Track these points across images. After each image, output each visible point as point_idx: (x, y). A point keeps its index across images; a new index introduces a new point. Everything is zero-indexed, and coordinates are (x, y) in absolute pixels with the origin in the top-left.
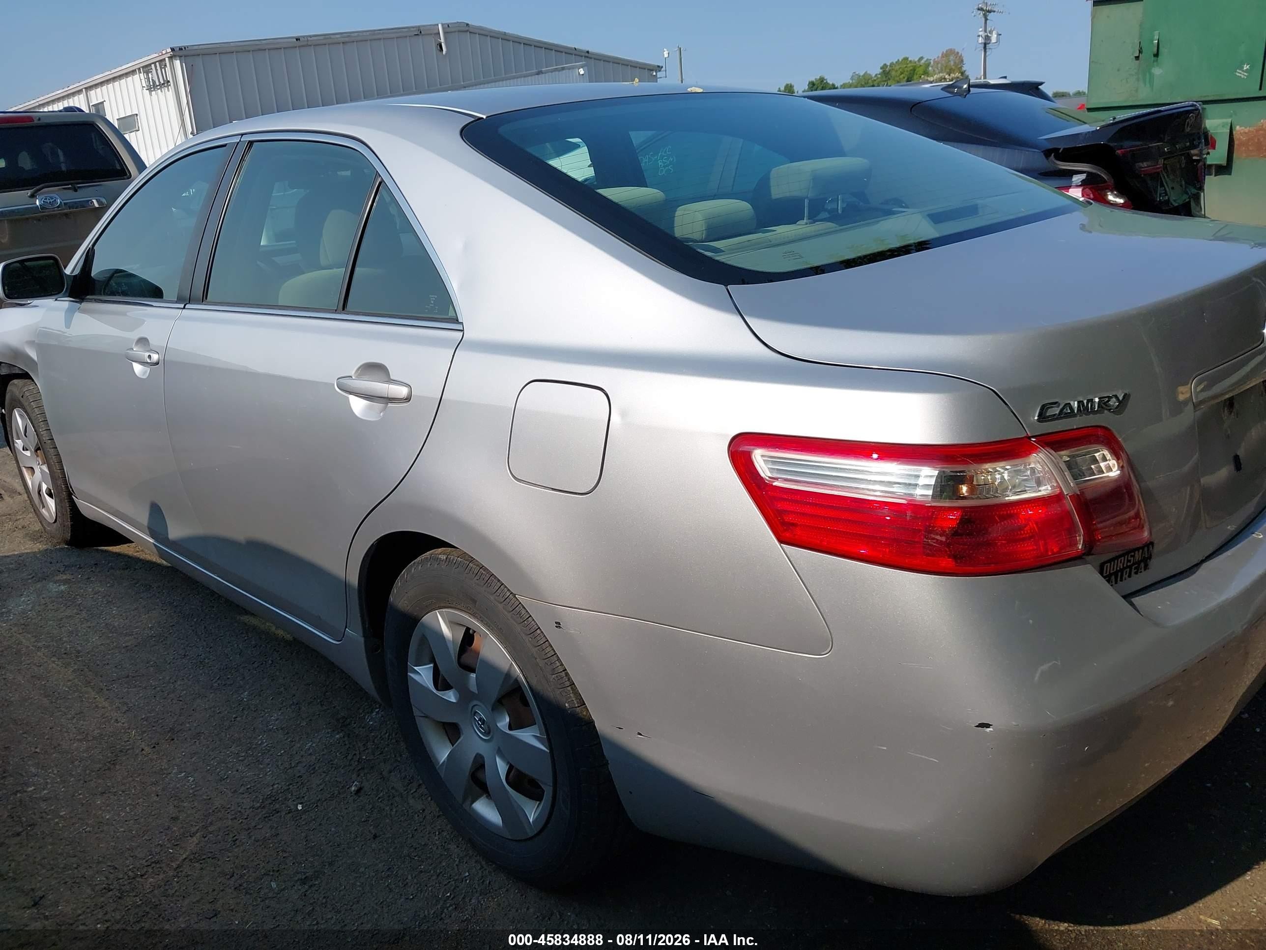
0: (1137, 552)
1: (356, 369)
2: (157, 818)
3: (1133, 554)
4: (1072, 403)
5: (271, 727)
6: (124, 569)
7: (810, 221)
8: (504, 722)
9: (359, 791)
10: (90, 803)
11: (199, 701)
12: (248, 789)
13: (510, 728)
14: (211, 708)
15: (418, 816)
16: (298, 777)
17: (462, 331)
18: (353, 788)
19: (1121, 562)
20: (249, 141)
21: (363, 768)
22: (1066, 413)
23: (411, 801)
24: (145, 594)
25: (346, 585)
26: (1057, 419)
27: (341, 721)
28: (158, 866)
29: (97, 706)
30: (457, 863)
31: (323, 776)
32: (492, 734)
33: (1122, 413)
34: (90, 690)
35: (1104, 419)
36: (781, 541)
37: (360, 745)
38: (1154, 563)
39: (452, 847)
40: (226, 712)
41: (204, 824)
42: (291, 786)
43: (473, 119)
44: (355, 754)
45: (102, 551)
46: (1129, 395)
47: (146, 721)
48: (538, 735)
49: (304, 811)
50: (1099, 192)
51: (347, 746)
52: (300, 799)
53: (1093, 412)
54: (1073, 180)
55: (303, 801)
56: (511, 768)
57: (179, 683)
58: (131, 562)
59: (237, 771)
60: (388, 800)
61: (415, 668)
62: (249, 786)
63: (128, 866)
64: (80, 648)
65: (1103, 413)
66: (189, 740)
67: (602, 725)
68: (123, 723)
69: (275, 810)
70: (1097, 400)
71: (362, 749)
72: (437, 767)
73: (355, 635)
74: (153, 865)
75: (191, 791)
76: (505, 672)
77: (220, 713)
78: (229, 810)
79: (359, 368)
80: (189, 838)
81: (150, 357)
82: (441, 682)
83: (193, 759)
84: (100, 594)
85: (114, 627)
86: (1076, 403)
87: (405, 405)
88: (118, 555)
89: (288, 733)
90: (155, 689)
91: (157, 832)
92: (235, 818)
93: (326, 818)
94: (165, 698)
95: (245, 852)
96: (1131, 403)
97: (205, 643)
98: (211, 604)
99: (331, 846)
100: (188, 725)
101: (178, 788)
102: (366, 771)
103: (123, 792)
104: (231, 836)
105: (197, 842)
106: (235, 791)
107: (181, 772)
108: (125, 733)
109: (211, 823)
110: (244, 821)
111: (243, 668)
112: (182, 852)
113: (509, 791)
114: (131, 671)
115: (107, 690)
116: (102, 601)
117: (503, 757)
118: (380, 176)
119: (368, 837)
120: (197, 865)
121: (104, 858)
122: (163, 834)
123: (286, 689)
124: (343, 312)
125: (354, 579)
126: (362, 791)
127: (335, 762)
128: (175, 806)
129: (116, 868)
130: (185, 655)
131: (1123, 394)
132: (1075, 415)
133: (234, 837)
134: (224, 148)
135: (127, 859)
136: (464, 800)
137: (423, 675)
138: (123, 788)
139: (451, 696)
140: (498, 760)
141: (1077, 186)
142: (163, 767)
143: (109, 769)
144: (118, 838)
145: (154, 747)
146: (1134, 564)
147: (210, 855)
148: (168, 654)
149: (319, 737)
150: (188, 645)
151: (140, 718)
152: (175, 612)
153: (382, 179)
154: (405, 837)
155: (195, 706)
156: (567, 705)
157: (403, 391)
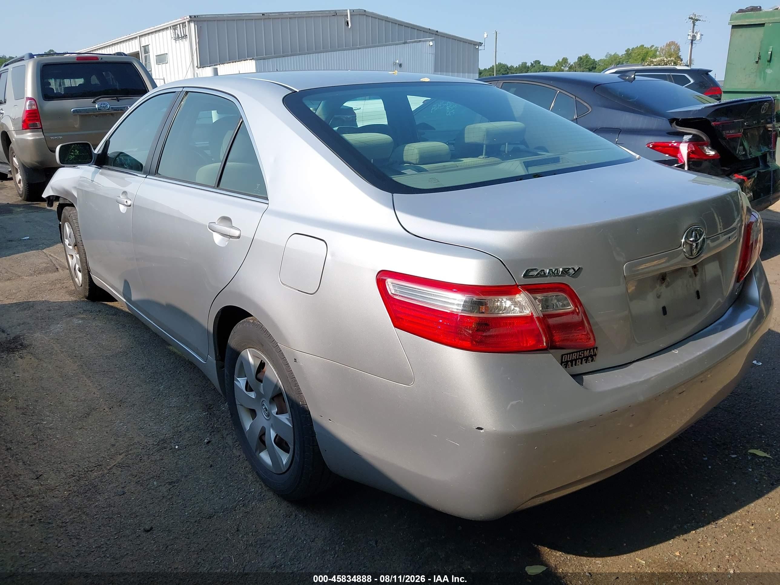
0: (585, 351)
1: (217, 219)
2: (104, 444)
3: (583, 352)
4: (545, 270)
5: (171, 405)
6: (113, 315)
7: (486, 156)
8: (275, 410)
9: (208, 442)
10: (73, 433)
11: (137, 388)
12: (152, 435)
13: (277, 414)
14: (143, 392)
15: (236, 458)
16: (180, 432)
17: (268, 204)
18: (206, 441)
19: (574, 356)
20: (186, 91)
21: (213, 431)
22: (542, 274)
23: (234, 451)
24: (121, 329)
25: (208, 332)
26: (535, 277)
27: (208, 406)
28: (100, 467)
29: (86, 385)
30: (250, 484)
31: (192, 433)
32: (270, 416)
33: (577, 277)
34: (84, 376)
35: (566, 280)
36: (395, 326)
37: (215, 419)
38: (598, 358)
39: (250, 476)
40: (150, 395)
41: (127, 449)
42: (174, 436)
43: (291, 92)
44: (211, 424)
45: (104, 304)
46: (582, 268)
47: (109, 395)
48: (288, 418)
49: (178, 449)
50: (699, 147)
51: (208, 419)
52: (177, 443)
53: (558, 275)
54: (684, 138)
55: (179, 444)
56: (277, 435)
57: (129, 377)
58: (117, 312)
59: (149, 425)
60: (223, 449)
61: (238, 379)
62: (153, 434)
63: (85, 466)
64: (83, 354)
65: (565, 276)
66: (128, 407)
67: (314, 414)
68: (97, 395)
69: (164, 447)
70: (561, 270)
71: (215, 422)
72: (245, 432)
73: (212, 358)
74: (98, 466)
75: (124, 433)
76: (275, 383)
77: (147, 395)
78: (141, 444)
79: (220, 218)
80: (119, 455)
81: (127, 202)
82: (248, 388)
83: (128, 417)
84: (98, 327)
85: (102, 345)
86: (548, 270)
87: (238, 240)
88: (112, 307)
89: (179, 409)
90: (117, 379)
91: (103, 451)
92: (143, 449)
93: (188, 454)
94: (121, 385)
95: (145, 466)
96: (582, 273)
97: (147, 358)
98: (154, 338)
99: (188, 468)
100: (129, 400)
101: (118, 430)
102: (215, 433)
103: (90, 429)
104: (140, 457)
105: (122, 458)
106: (146, 435)
107: (121, 423)
108: (97, 400)
109: (131, 450)
110: (147, 450)
111: (164, 373)
112: (113, 462)
113: (275, 447)
114: (106, 369)
115: (93, 377)
116: (99, 331)
117: (274, 429)
118: (242, 118)
119: (208, 466)
120: (120, 469)
121: (74, 460)
122: (106, 452)
123: (183, 387)
124: (217, 188)
125: (211, 329)
126: (210, 443)
127: (200, 427)
128: (114, 439)
129: (79, 466)
130: (135, 364)
131: (578, 268)
132: (547, 276)
133: (140, 458)
134: (174, 93)
135: (86, 462)
136: (256, 451)
137: (241, 382)
138: (91, 427)
139: (252, 395)
140: (271, 430)
141: (686, 142)
142: (112, 419)
143: (86, 417)
144: (83, 451)
145: (110, 409)
146: (583, 357)
147: (127, 465)
148: (127, 362)
149: (195, 413)
150: (138, 359)
151: (106, 393)
152: (135, 340)
153: (243, 120)
154: (226, 468)
155: (135, 390)
156: (300, 403)
157: (236, 233)
